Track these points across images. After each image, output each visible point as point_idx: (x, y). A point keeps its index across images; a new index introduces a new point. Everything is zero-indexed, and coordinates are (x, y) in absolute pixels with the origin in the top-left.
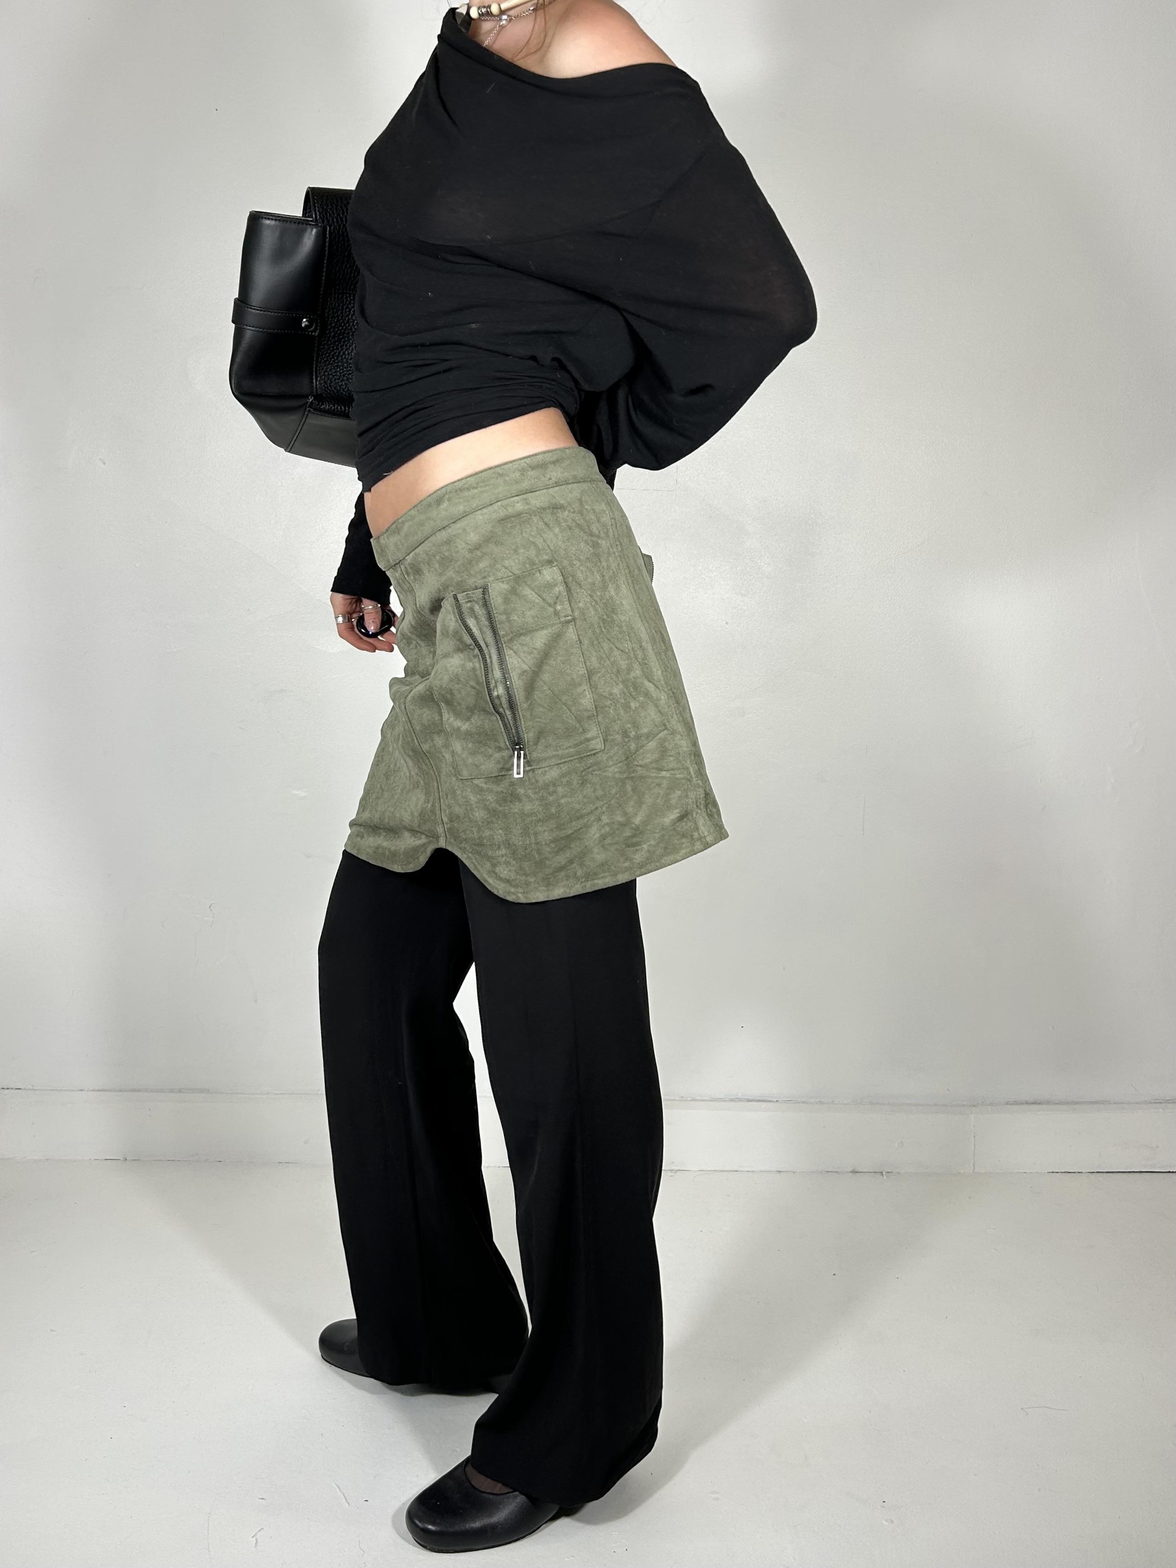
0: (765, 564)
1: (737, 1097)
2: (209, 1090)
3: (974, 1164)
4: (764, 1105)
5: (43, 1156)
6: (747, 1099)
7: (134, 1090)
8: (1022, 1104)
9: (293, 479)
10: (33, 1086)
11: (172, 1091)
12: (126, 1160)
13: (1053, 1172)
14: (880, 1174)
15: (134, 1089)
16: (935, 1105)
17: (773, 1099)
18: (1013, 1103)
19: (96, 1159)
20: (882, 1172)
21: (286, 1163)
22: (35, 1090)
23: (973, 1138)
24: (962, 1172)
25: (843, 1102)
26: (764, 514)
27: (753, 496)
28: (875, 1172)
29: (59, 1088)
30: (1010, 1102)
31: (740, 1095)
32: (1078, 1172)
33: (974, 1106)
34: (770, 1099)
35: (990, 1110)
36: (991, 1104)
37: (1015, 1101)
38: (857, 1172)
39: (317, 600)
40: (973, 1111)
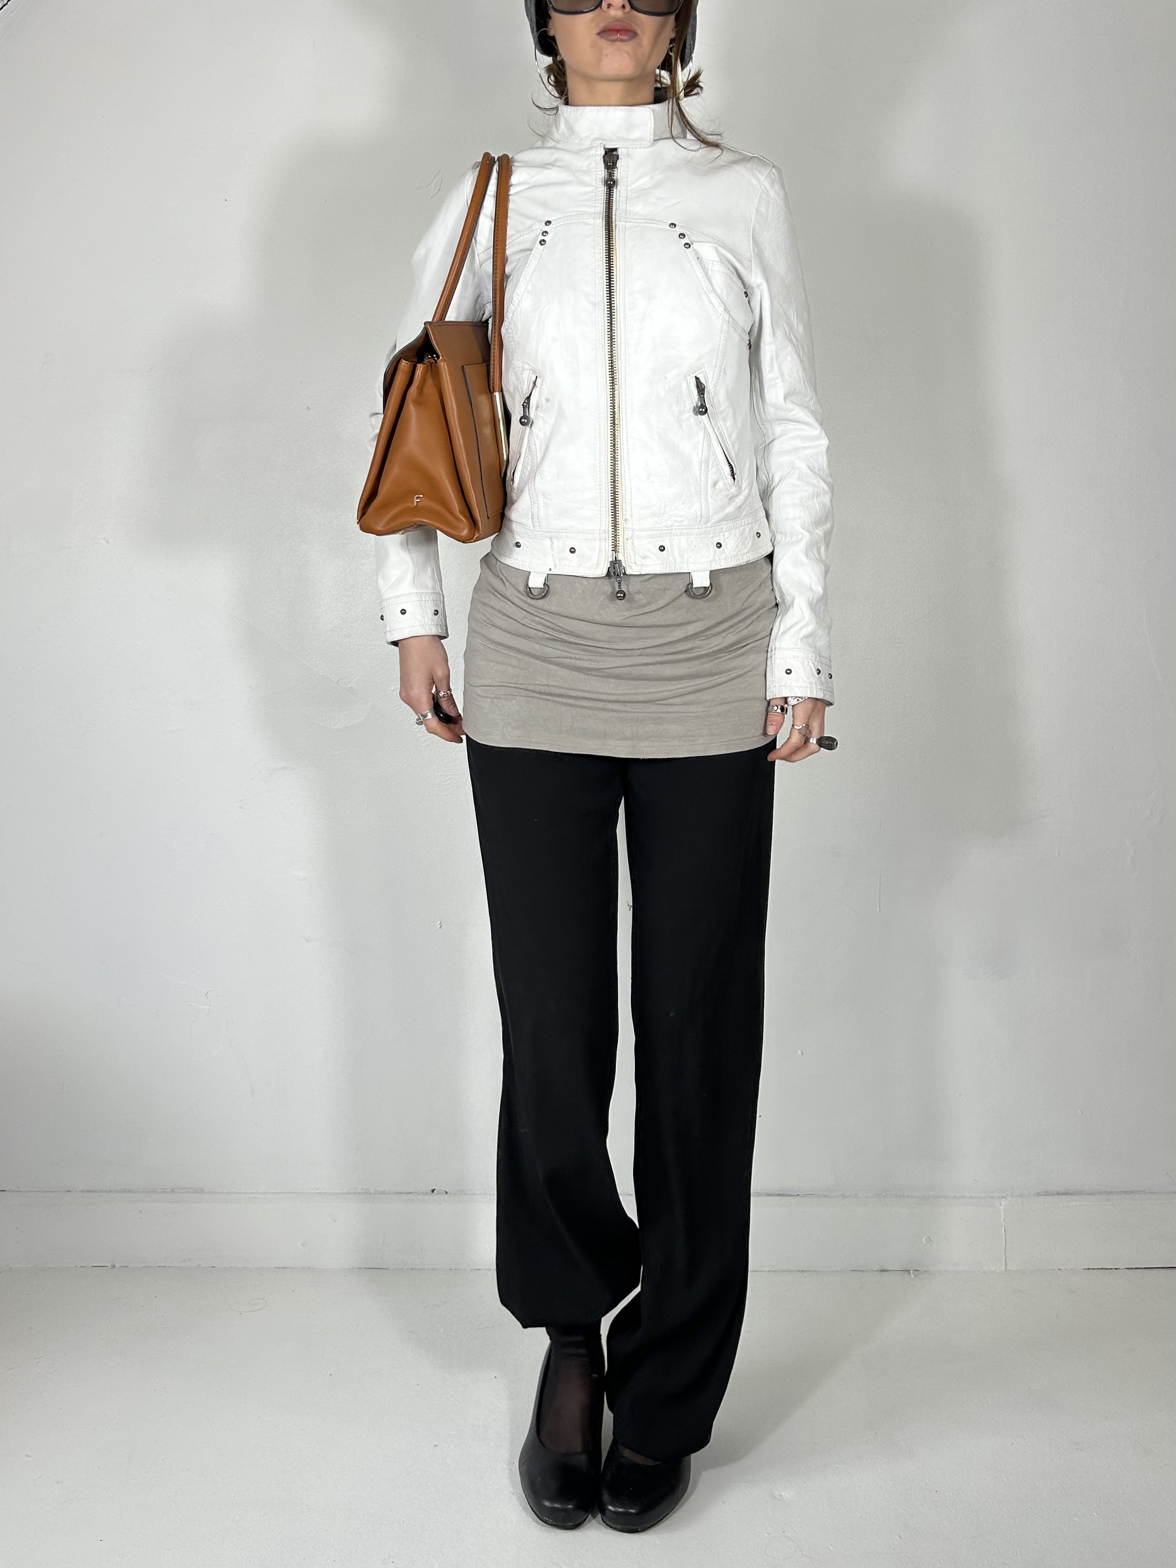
2: (203, 1190)
3: (1005, 1260)
4: (784, 1199)
5: (27, 1264)
6: (767, 1193)
7: (125, 1191)
8: (1053, 1195)
10: (18, 1187)
11: (164, 1191)
12: (114, 1266)
13: (1089, 1269)
14: (906, 1275)
15: (125, 1189)
16: (962, 1197)
17: (793, 1193)
18: (1042, 1193)
19: (82, 1267)
20: (909, 1271)
21: (283, 1268)
22: (20, 1191)
23: (1003, 1233)
24: (993, 1269)
25: (867, 1195)
28: (901, 1270)
29: (46, 1190)
30: (1041, 1192)
32: (1116, 1269)
33: (1003, 1197)
34: (790, 1193)
35: (1019, 1201)
36: (1021, 1196)
37: (1047, 1192)
38: (883, 1271)
39: (321, 676)
40: (1002, 1204)
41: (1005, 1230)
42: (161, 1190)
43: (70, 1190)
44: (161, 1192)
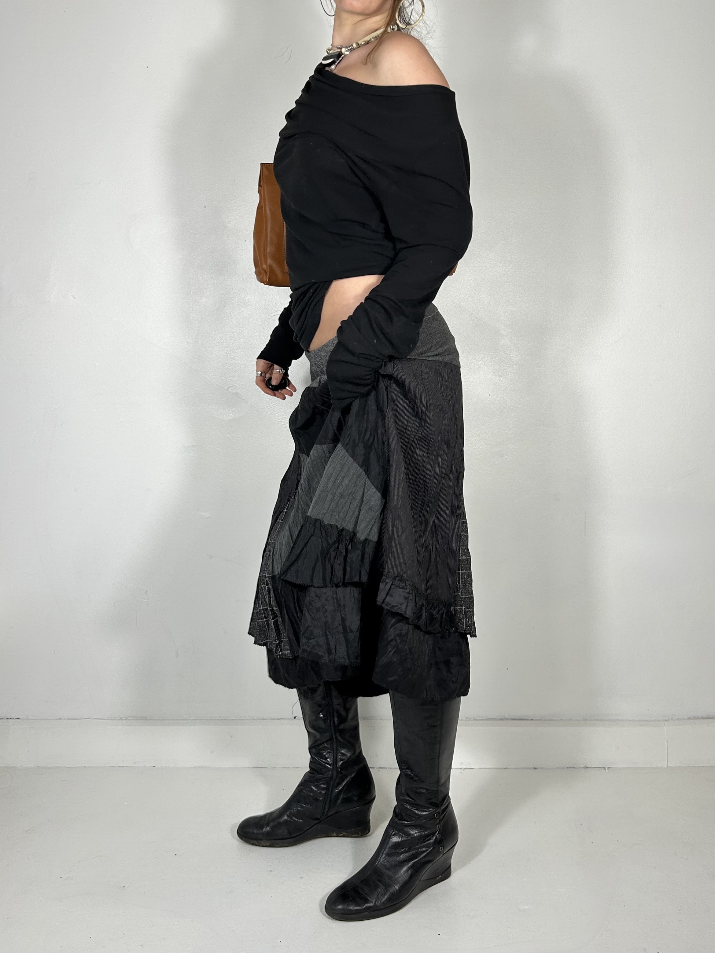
0: (514, 355)
1: (505, 717)
2: (146, 718)
3: (667, 761)
4: (523, 722)
5: (34, 765)
6: (512, 718)
8: (699, 718)
9: (200, 306)
10: (27, 717)
11: (121, 719)
14: (603, 770)
16: (640, 720)
17: (529, 719)
18: (692, 718)
20: (605, 767)
22: (29, 719)
23: (666, 743)
24: (660, 766)
25: (577, 719)
26: (512, 322)
27: (505, 311)
29: (45, 718)
33: (666, 720)
35: (677, 723)
36: (678, 719)
37: (695, 717)
38: (588, 768)
39: (217, 385)
40: (666, 724)
41: (667, 742)
43: (61, 718)
44: (119, 719)
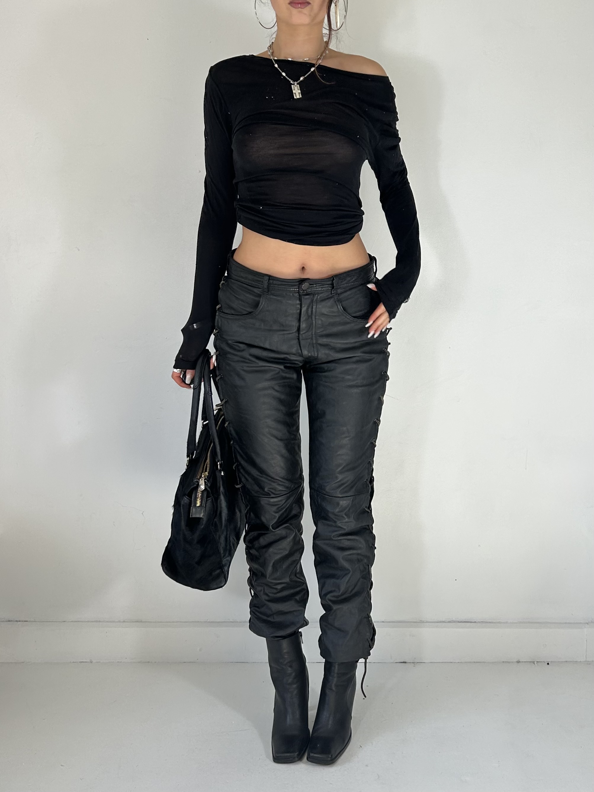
1: (452, 620)
3: (586, 656)
4: (468, 624)
5: (42, 661)
6: (458, 621)
7: (97, 621)
12: (92, 662)
14: (532, 664)
16: (565, 623)
17: (473, 621)
19: (74, 662)
20: (534, 662)
21: (189, 662)
22: (36, 621)
24: (579, 660)
25: (513, 622)
28: (530, 662)
29: (51, 621)
31: (454, 619)
33: (587, 623)
34: (471, 621)
38: (519, 662)
40: (586, 626)
41: (586, 641)
42: (117, 621)
44: (117, 622)
